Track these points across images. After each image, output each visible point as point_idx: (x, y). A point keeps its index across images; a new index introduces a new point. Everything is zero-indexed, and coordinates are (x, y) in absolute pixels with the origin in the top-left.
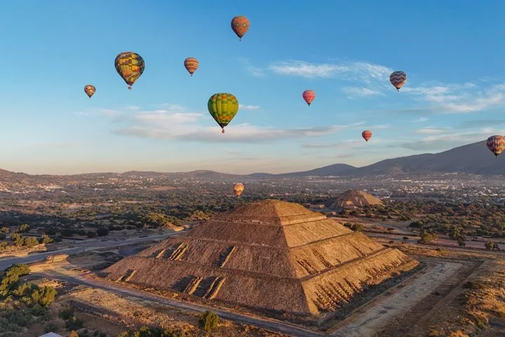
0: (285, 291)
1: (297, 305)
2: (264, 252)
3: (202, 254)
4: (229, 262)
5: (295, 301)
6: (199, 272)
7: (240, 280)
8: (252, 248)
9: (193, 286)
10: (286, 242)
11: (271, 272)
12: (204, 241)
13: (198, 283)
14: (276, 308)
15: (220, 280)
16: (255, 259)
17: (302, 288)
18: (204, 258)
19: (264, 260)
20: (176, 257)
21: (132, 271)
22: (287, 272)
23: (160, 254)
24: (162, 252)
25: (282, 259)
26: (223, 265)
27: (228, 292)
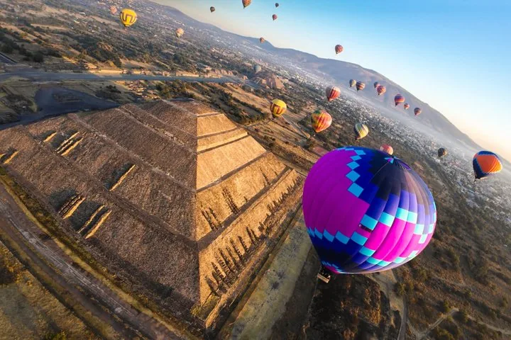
0: (178, 260)
1: (187, 285)
2: (166, 187)
3: (95, 159)
4: (122, 185)
5: (187, 280)
6: (83, 187)
7: (128, 222)
8: (153, 174)
9: (71, 207)
10: (195, 179)
11: (167, 221)
12: (102, 140)
13: (77, 205)
14: (161, 282)
15: (104, 212)
16: (154, 193)
17: (198, 261)
18: (95, 167)
19: (163, 197)
20: (64, 151)
21: (14, 151)
22: (187, 228)
23: (49, 138)
24: (53, 135)
25: (184, 206)
26: (114, 188)
27: (110, 234)
